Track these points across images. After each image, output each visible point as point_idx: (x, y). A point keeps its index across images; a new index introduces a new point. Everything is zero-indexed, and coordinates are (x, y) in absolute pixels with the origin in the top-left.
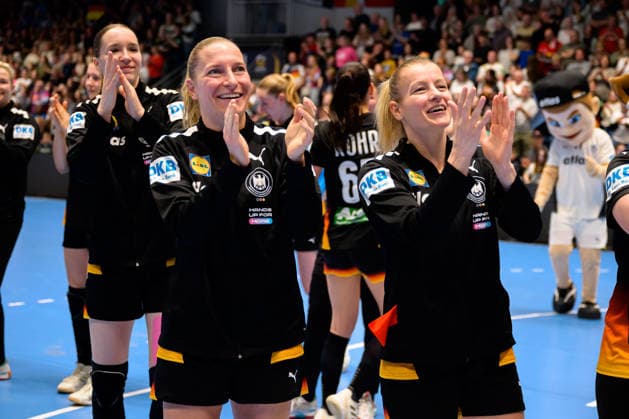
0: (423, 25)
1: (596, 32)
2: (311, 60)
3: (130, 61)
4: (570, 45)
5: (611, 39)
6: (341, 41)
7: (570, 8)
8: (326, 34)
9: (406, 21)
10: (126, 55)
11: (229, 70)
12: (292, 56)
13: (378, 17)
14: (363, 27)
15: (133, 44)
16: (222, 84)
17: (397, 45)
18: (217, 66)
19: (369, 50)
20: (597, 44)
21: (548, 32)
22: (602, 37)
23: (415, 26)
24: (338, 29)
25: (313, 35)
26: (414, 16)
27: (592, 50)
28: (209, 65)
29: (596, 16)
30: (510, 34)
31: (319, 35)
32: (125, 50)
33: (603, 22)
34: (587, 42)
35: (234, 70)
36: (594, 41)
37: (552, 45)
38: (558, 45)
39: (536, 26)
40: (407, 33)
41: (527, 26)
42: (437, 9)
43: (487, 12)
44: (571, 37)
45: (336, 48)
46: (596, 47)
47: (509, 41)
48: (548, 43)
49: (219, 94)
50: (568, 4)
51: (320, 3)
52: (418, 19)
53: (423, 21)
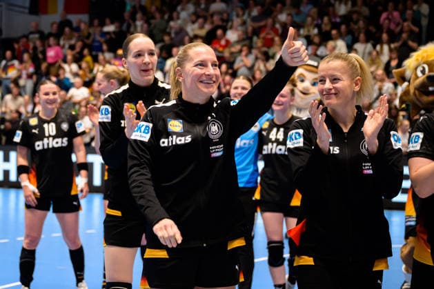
0: (116, 28)
1: (256, 32)
2: (26, 56)
3: (149, 64)
4: (238, 42)
5: (269, 37)
6: (52, 41)
7: (234, 13)
8: (37, 36)
9: (103, 24)
10: (147, 59)
11: (210, 65)
12: (8, 54)
13: (80, 21)
14: (67, 30)
15: (152, 50)
16: (204, 73)
17: (96, 44)
18: (202, 61)
19: (72, 47)
20: (258, 42)
21: (219, 32)
22: (262, 35)
23: (110, 28)
24: (46, 31)
25: (26, 37)
26: (108, 21)
27: (254, 45)
28: (197, 60)
29: (254, 19)
30: (187, 34)
31: (31, 36)
32: (146, 55)
33: (262, 24)
34: (250, 39)
35: (212, 65)
36: (255, 39)
37: (223, 42)
38: (228, 42)
39: (208, 27)
40: (104, 34)
41: (202, 27)
42: (127, 15)
43: (166, 17)
44: (239, 36)
45: (46, 46)
46: (256, 43)
47: (187, 39)
48: (220, 40)
49: (201, 80)
50: (233, 10)
51: (27, 11)
52: (112, 23)
53: (117, 24)
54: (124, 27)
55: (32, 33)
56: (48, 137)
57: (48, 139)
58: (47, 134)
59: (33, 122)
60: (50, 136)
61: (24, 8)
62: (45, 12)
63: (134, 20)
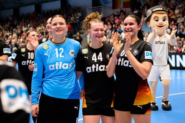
2: (109, 23)
4: (179, 13)
7: (178, 4)
8: (113, 16)
13: (126, 10)
14: (122, 13)
23: (136, 12)
24: (116, 14)
25: (109, 17)
34: (183, 12)
42: (141, 7)
50: (178, 2)
51: (111, 8)
52: (136, 10)
53: (138, 10)
54: (141, 11)
55: (111, 15)
56: (29, 60)
57: (29, 61)
58: (29, 58)
59: (23, 50)
60: (30, 59)
61: (111, 7)
62: (117, 8)
63: (144, 8)
